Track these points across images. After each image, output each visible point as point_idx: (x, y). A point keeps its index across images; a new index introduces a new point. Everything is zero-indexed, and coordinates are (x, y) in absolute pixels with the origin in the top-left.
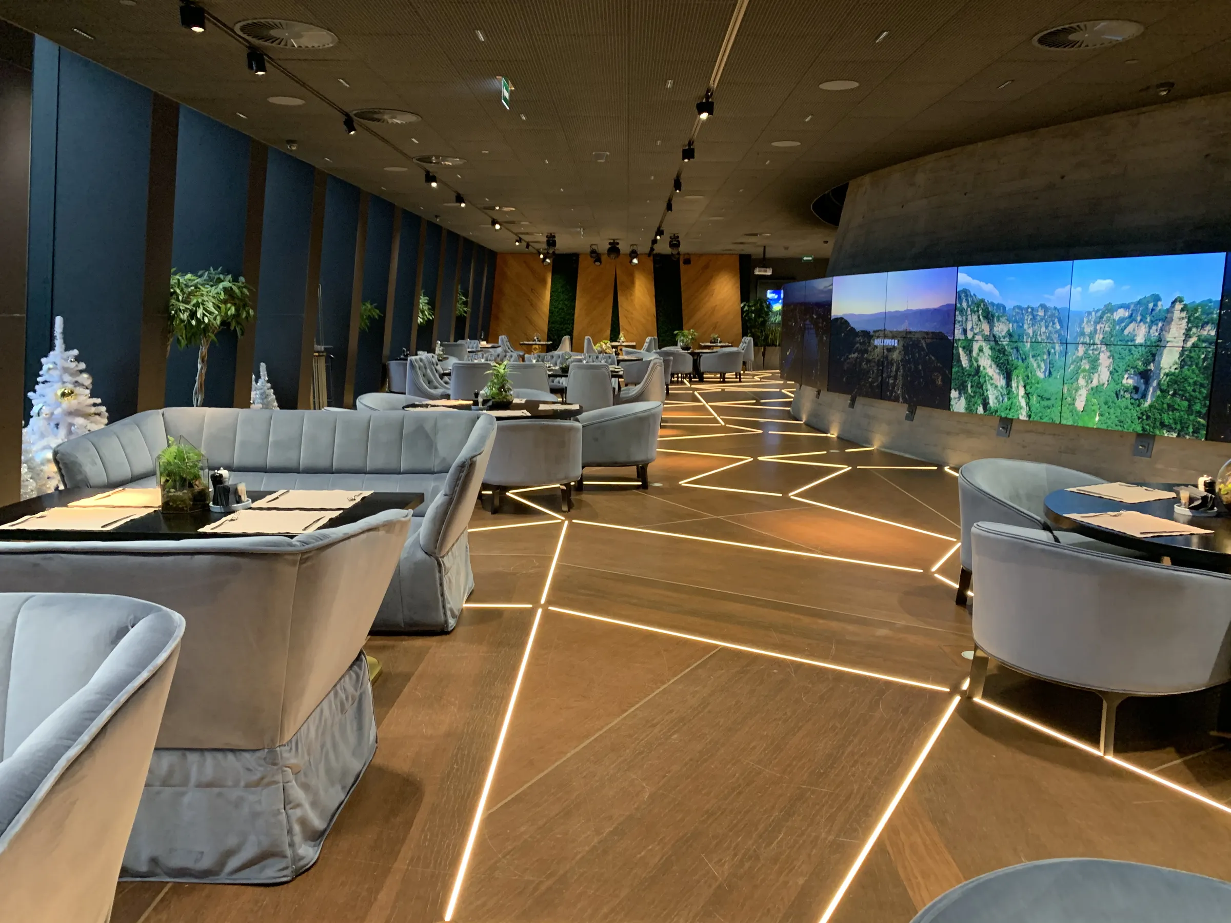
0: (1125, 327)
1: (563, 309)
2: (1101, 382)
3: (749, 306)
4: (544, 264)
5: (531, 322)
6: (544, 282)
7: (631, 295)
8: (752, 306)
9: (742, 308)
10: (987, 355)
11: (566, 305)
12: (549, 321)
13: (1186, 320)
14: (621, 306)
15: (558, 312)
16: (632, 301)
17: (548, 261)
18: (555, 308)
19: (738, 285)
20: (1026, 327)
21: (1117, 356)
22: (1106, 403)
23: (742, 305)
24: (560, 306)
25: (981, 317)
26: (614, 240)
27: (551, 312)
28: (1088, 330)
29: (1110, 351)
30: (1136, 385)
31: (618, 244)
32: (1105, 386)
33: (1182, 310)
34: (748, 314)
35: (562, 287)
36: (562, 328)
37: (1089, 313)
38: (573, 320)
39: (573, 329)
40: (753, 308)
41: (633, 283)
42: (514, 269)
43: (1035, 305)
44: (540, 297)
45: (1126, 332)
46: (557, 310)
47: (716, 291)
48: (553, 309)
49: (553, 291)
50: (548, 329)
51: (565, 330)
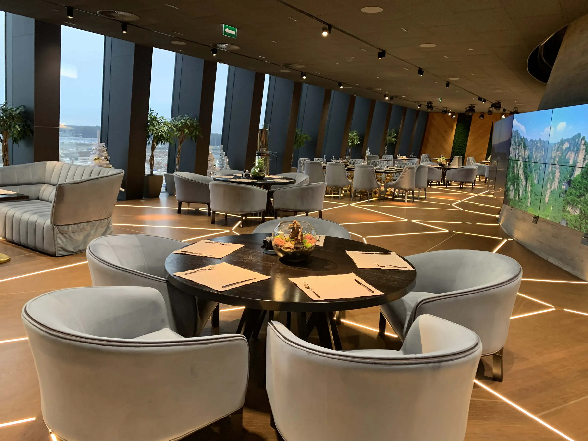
0: (566, 154)
1: (461, 142)
2: (555, 188)
4: (452, 118)
5: (443, 147)
6: (452, 127)
10: (522, 168)
11: (463, 140)
12: (453, 148)
13: (585, 150)
15: (458, 143)
17: (454, 116)
18: (457, 141)
20: (533, 153)
21: (562, 172)
22: (555, 200)
24: (460, 140)
25: (522, 147)
26: (472, 105)
27: (454, 143)
28: (553, 155)
29: (560, 169)
30: (566, 189)
31: (474, 107)
32: (556, 190)
33: (584, 144)
35: (461, 130)
36: (459, 152)
37: (555, 144)
38: (466, 148)
39: (465, 153)
42: (437, 121)
43: (537, 139)
44: (449, 135)
45: (567, 157)
48: (456, 142)
49: (456, 133)
50: (452, 152)
51: (461, 153)
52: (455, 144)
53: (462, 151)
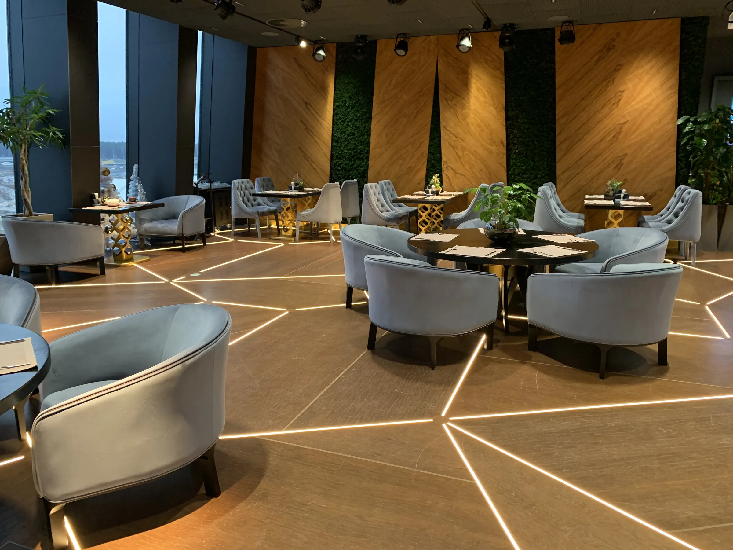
3: (695, 122)
4: (316, 57)
5: (306, 156)
6: (324, 89)
7: (463, 107)
8: (704, 123)
9: (680, 128)
11: (358, 128)
12: (332, 155)
14: (445, 127)
15: (346, 138)
16: (465, 117)
17: (321, 53)
18: (341, 133)
19: (674, 81)
23: (680, 122)
24: (349, 131)
27: (334, 139)
34: (692, 139)
35: (351, 98)
36: (352, 166)
38: (368, 152)
39: (367, 168)
40: (706, 127)
41: (466, 84)
44: (318, 114)
46: (343, 136)
47: (625, 95)
48: (339, 135)
49: (338, 106)
50: (331, 168)
51: (355, 168)
52: (337, 142)
53: (358, 162)
